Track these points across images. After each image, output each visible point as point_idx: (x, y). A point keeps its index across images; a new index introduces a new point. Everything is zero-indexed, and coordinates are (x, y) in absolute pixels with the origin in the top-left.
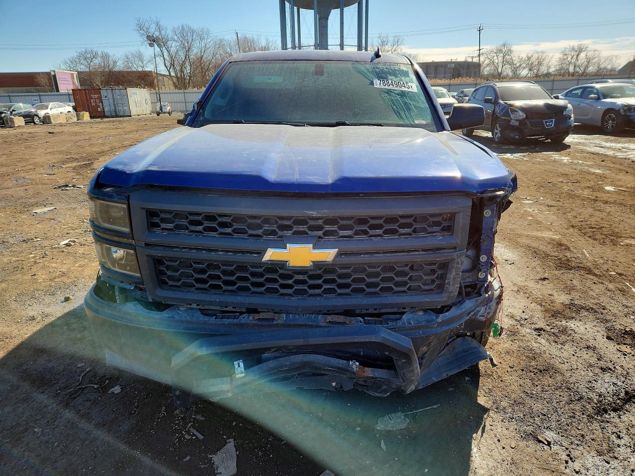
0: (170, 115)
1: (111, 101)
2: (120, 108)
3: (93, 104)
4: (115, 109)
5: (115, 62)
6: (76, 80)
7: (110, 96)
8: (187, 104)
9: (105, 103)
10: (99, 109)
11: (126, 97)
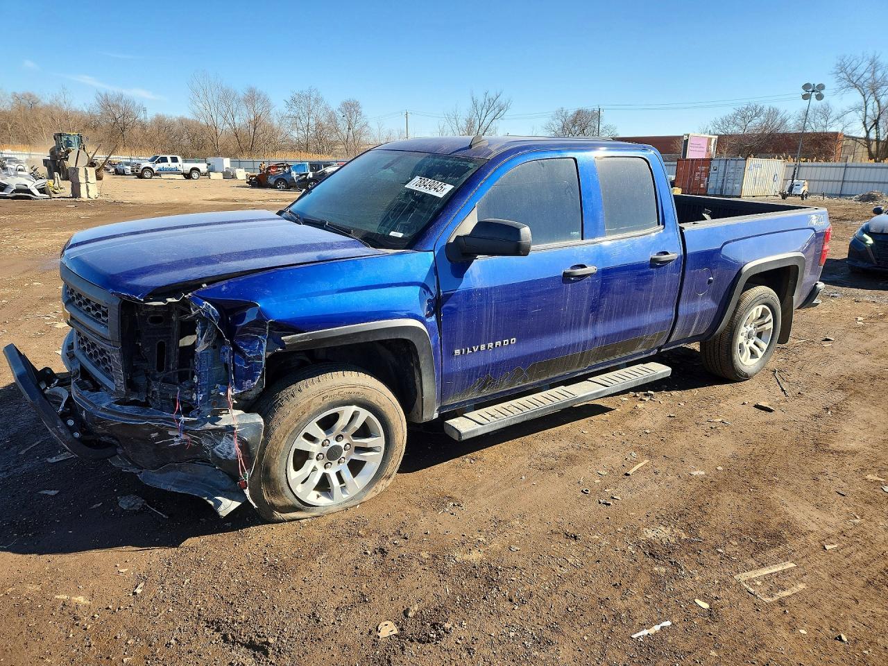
0: (803, 199)
1: (721, 175)
2: (729, 185)
3: (697, 178)
4: (722, 186)
5: (784, 121)
6: (712, 147)
7: (722, 168)
8: (845, 184)
9: (713, 177)
10: (702, 186)
11: (742, 171)
